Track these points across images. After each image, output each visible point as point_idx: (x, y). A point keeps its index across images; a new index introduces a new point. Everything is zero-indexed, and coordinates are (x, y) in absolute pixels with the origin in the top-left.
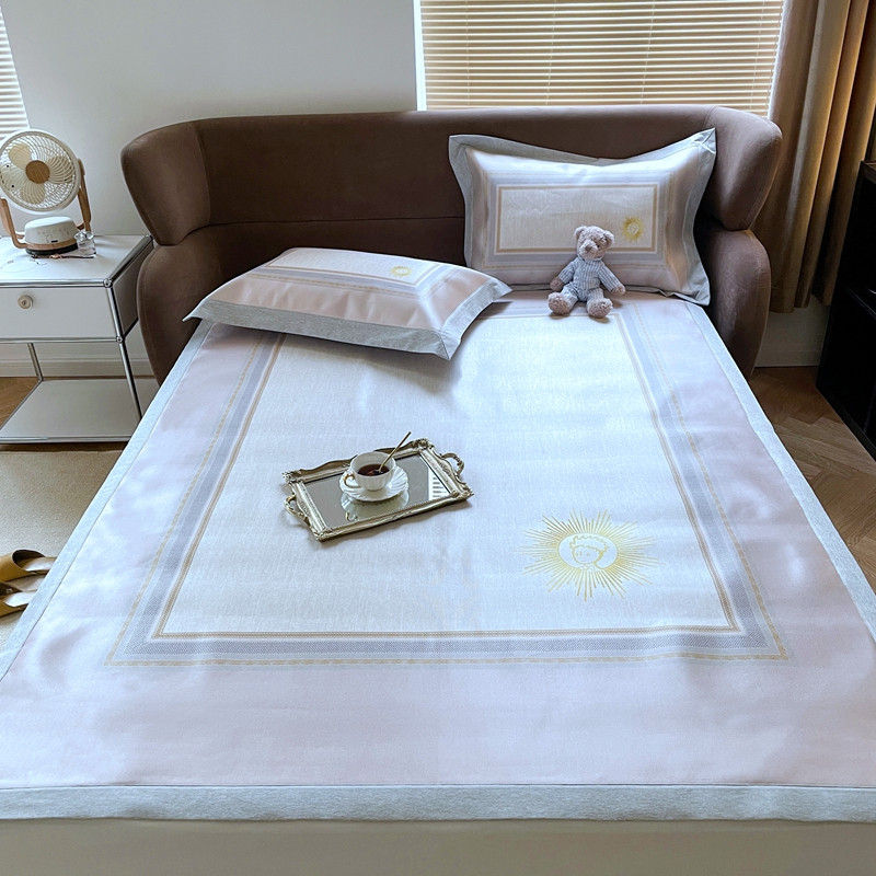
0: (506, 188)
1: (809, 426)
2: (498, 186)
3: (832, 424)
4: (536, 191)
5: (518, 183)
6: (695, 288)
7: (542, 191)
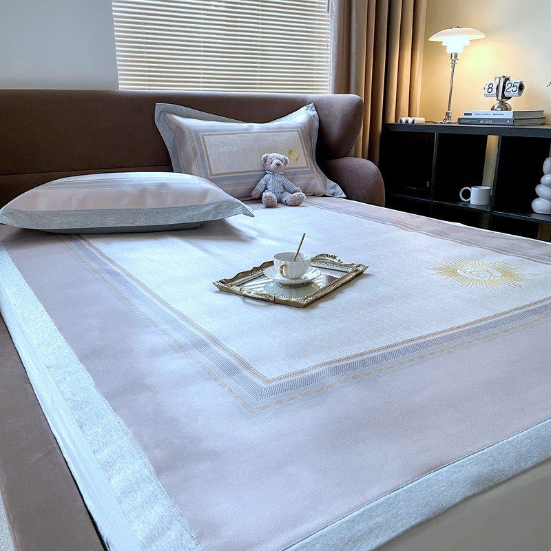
0: (206, 135)
2: (200, 134)
4: (228, 136)
5: (213, 132)
6: (332, 191)
7: (231, 136)
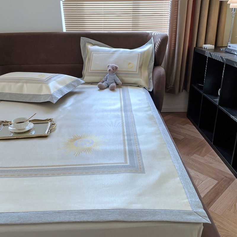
1: (183, 126)
3: (190, 126)
